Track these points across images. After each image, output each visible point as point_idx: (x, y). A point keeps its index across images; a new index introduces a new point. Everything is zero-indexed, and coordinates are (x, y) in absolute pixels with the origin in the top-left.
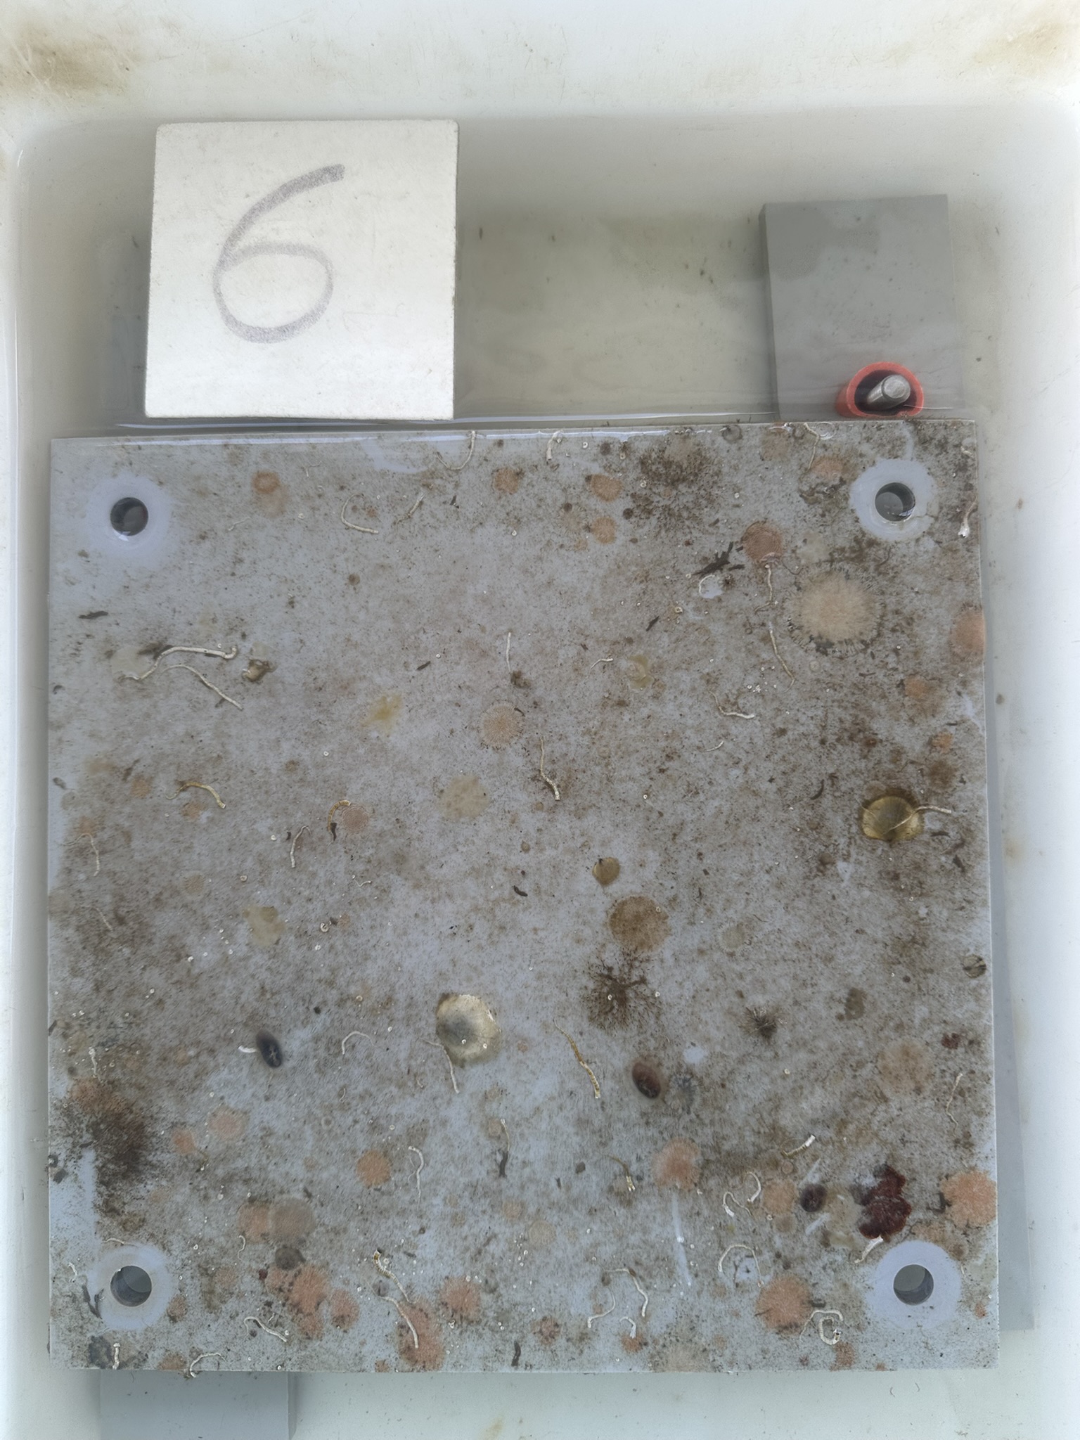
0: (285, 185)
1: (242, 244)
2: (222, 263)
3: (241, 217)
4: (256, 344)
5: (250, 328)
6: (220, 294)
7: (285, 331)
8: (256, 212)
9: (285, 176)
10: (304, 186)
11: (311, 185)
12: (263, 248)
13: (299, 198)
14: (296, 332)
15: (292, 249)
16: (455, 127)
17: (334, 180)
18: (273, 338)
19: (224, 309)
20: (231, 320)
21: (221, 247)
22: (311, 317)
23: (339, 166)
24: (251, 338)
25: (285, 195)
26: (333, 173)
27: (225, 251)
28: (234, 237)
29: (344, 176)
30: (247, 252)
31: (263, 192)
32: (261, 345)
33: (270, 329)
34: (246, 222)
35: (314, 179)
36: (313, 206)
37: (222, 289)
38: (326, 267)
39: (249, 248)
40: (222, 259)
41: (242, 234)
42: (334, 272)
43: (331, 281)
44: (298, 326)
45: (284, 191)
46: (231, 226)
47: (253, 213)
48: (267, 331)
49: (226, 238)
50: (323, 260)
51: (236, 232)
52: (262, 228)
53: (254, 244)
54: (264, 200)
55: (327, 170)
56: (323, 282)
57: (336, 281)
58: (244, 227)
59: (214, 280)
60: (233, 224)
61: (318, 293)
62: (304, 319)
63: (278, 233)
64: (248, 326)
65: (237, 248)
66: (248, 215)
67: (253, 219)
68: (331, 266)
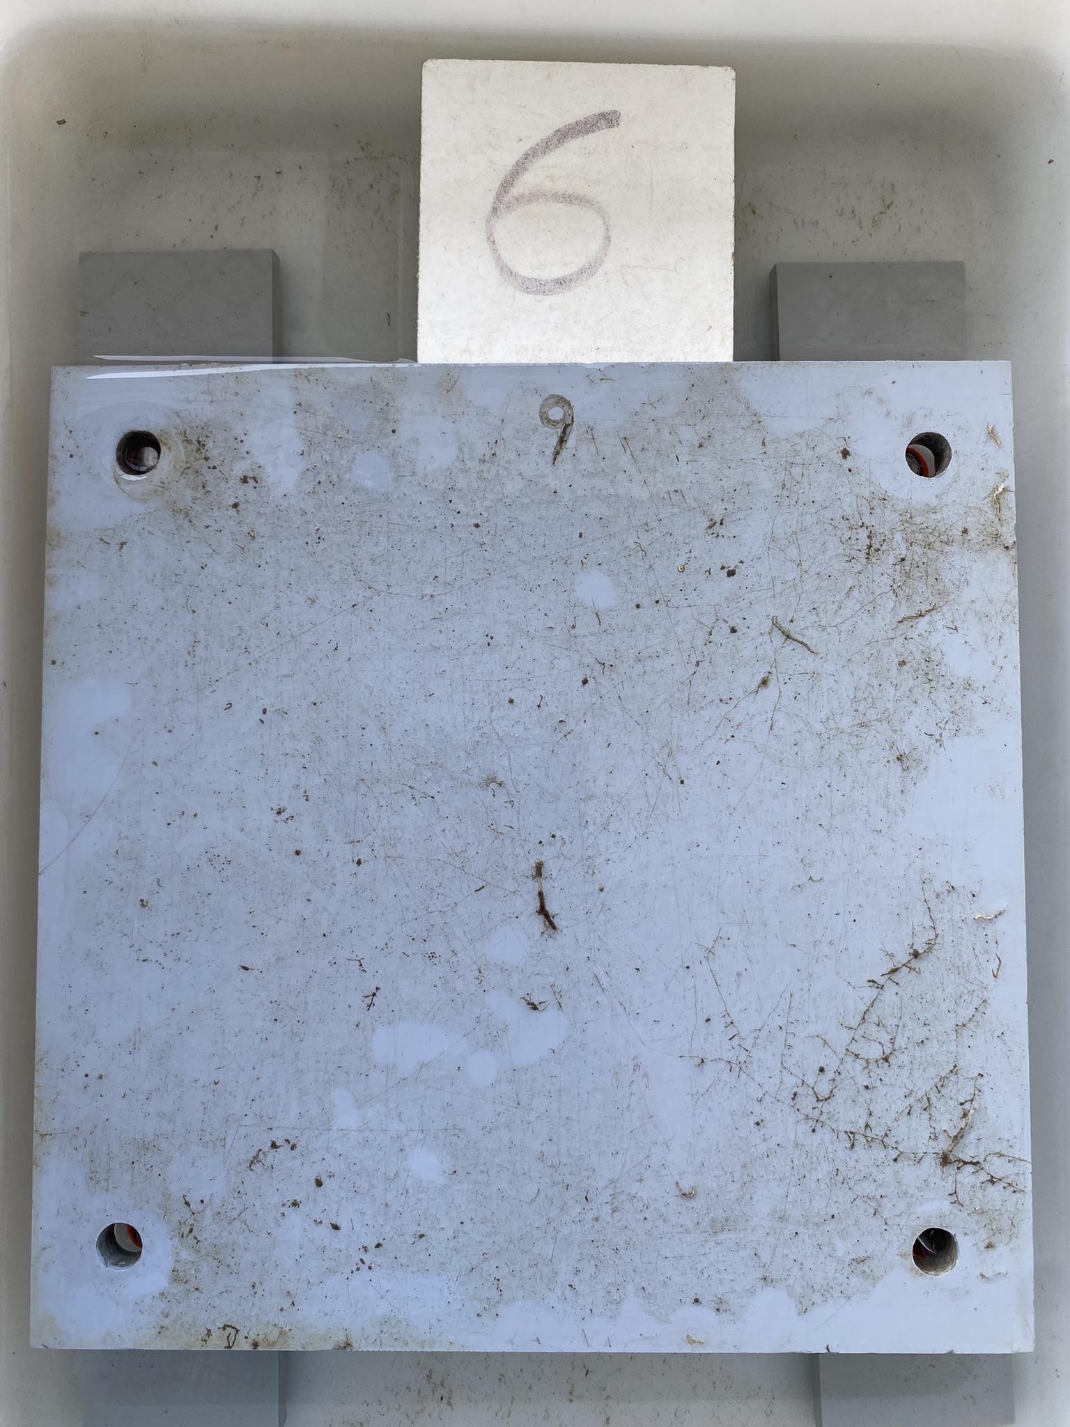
0: (559, 130)
1: (515, 191)
2: (495, 210)
3: (514, 163)
4: (531, 296)
5: (525, 279)
6: (494, 242)
8: (530, 158)
9: (560, 122)
10: (579, 132)
11: (587, 132)
12: (535, 196)
13: (574, 144)
14: (573, 284)
15: (569, 199)
16: (733, 74)
17: (610, 127)
18: (549, 291)
19: (499, 258)
20: (506, 271)
21: (494, 193)
22: (588, 271)
23: (615, 112)
24: (527, 290)
25: (559, 141)
26: (609, 119)
27: (498, 198)
28: (506, 185)
29: (620, 122)
30: (520, 200)
31: (536, 138)
32: (539, 297)
33: (546, 280)
34: (519, 168)
35: (589, 126)
36: (588, 153)
37: (496, 237)
38: (603, 219)
39: (523, 195)
40: (495, 206)
41: (516, 180)
42: (612, 224)
43: (609, 233)
44: (575, 279)
45: (558, 136)
46: (505, 172)
47: (526, 158)
48: (542, 282)
49: (499, 184)
50: (601, 212)
51: (509, 178)
52: (536, 175)
53: (527, 192)
54: (538, 145)
55: (603, 116)
56: (601, 233)
57: (613, 233)
58: (517, 173)
59: (487, 229)
60: (505, 170)
61: (594, 246)
62: (582, 271)
63: (552, 181)
64: (524, 277)
65: (511, 195)
66: (521, 160)
67: (526, 165)
68: (609, 217)
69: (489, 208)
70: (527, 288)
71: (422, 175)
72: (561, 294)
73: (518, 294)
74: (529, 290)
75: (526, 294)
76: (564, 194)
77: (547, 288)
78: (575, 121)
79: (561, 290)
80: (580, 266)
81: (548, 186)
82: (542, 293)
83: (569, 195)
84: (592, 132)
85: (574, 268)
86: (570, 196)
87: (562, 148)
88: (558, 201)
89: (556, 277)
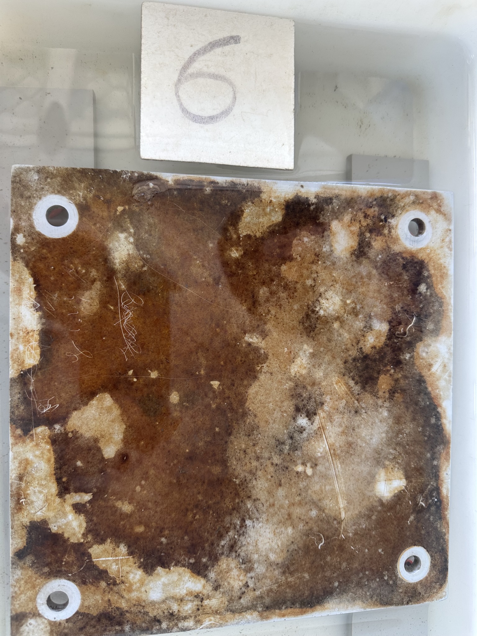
0: (211, 43)
1: (190, 71)
2: (179, 80)
3: (188, 57)
4: (198, 124)
5: (194, 116)
6: (179, 96)
7: (212, 119)
8: (197, 55)
9: (210, 39)
10: (221, 45)
11: (225, 45)
12: (200, 74)
13: (218, 50)
14: (218, 119)
15: (216, 77)
16: (294, 23)
17: (236, 43)
18: (207, 122)
19: (181, 105)
20: (185, 111)
21: (179, 72)
22: (225, 113)
23: (238, 36)
24: (195, 121)
25: (211, 48)
26: (235, 39)
27: (181, 74)
28: (185, 68)
29: (240, 41)
30: (192, 75)
31: (200, 45)
32: (202, 125)
33: (205, 117)
34: (192, 60)
35: (225, 42)
36: (225, 55)
37: (180, 94)
38: (233, 88)
39: (193, 73)
40: (179, 78)
41: (190, 66)
42: (236, 91)
43: (235, 95)
44: (219, 117)
45: (211, 46)
47: (195, 55)
48: (203, 118)
49: (181, 67)
50: (231, 84)
51: (186, 64)
52: (200, 64)
53: (195, 72)
54: (201, 49)
55: (232, 37)
56: (231, 95)
57: (238, 95)
58: (190, 62)
59: (175, 89)
60: (184, 60)
61: (229, 101)
62: (222, 113)
63: (208, 68)
65: (187, 73)
66: (192, 56)
67: (195, 59)
68: (235, 88)
69: (176, 79)
71: (142, 60)
72: (212, 124)
73: (191, 122)
75: (195, 123)
76: (213, 75)
77: (205, 121)
78: (218, 38)
79: (212, 122)
80: (221, 111)
81: (205, 69)
82: (203, 123)
84: (228, 45)
85: (218, 111)
86: (217, 76)
87: (212, 52)
88: (210, 78)
89: (209, 116)
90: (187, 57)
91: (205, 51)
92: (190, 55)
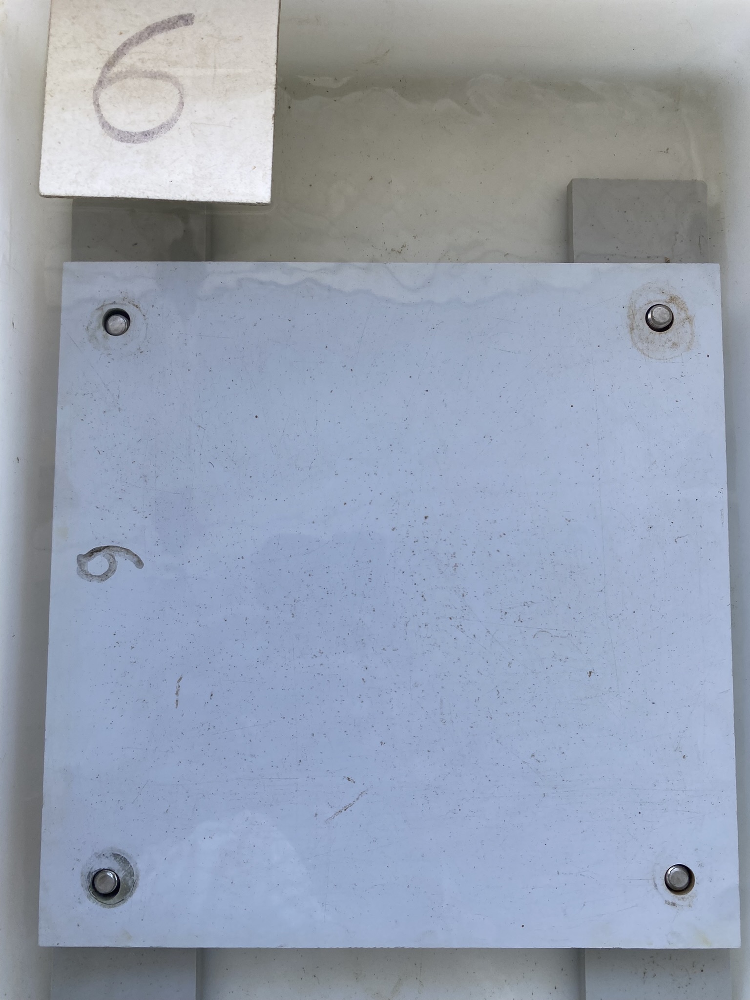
0: (149, 27)
1: (116, 69)
2: (100, 82)
3: (115, 50)
4: (124, 144)
5: (120, 132)
6: (98, 105)
7: (147, 135)
8: (127, 46)
9: (149, 21)
10: (164, 28)
11: (170, 29)
12: (131, 73)
13: (160, 37)
14: (155, 135)
15: (154, 76)
17: (186, 25)
18: (137, 140)
19: (101, 117)
20: (105, 125)
21: (100, 71)
22: (165, 127)
23: (190, 15)
24: (122, 140)
25: (149, 34)
26: (186, 20)
27: (103, 74)
28: (110, 64)
29: (195, 23)
30: (119, 75)
31: (133, 32)
32: (129, 145)
33: (135, 133)
34: (120, 53)
35: (171, 24)
36: (170, 43)
37: (100, 101)
38: (179, 90)
39: (121, 72)
40: (100, 80)
41: (116, 62)
42: (184, 93)
43: (183, 99)
44: (157, 132)
45: (148, 31)
46: (107, 56)
47: (125, 46)
48: (133, 134)
49: (104, 64)
50: (177, 84)
51: (111, 60)
52: (131, 58)
53: (124, 70)
54: (133, 37)
55: (181, 17)
56: (177, 100)
57: (186, 100)
58: (118, 57)
59: (94, 95)
60: (109, 54)
61: (172, 109)
62: (161, 127)
63: (143, 62)
64: (119, 130)
65: (112, 72)
66: (121, 48)
67: (124, 51)
68: (183, 88)
69: (95, 82)
70: (121, 138)
72: (145, 143)
73: (114, 141)
74: (122, 139)
75: (120, 142)
76: (151, 72)
77: (136, 138)
78: (161, 20)
79: (146, 140)
80: (160, 123)
81: (139, 65)
82: (132, 142)
83: (155, 72)
84: (174, 28)
85: (157, 124)
87: (151, 40)
88: (146, 77)
89: (143, 131)
90: (113, 49)
91: (140, 39)
92: (118, 46)
